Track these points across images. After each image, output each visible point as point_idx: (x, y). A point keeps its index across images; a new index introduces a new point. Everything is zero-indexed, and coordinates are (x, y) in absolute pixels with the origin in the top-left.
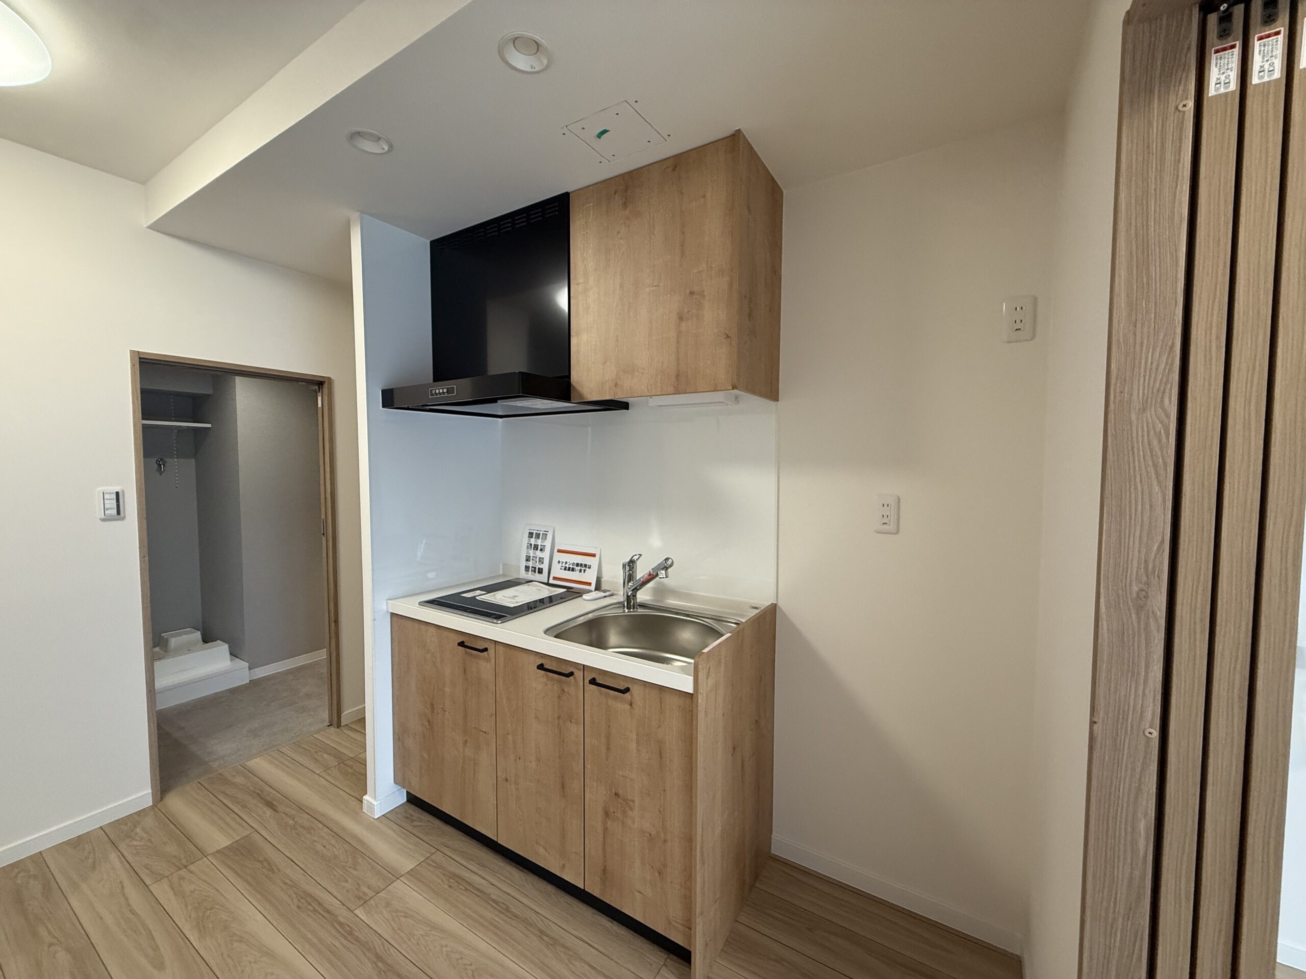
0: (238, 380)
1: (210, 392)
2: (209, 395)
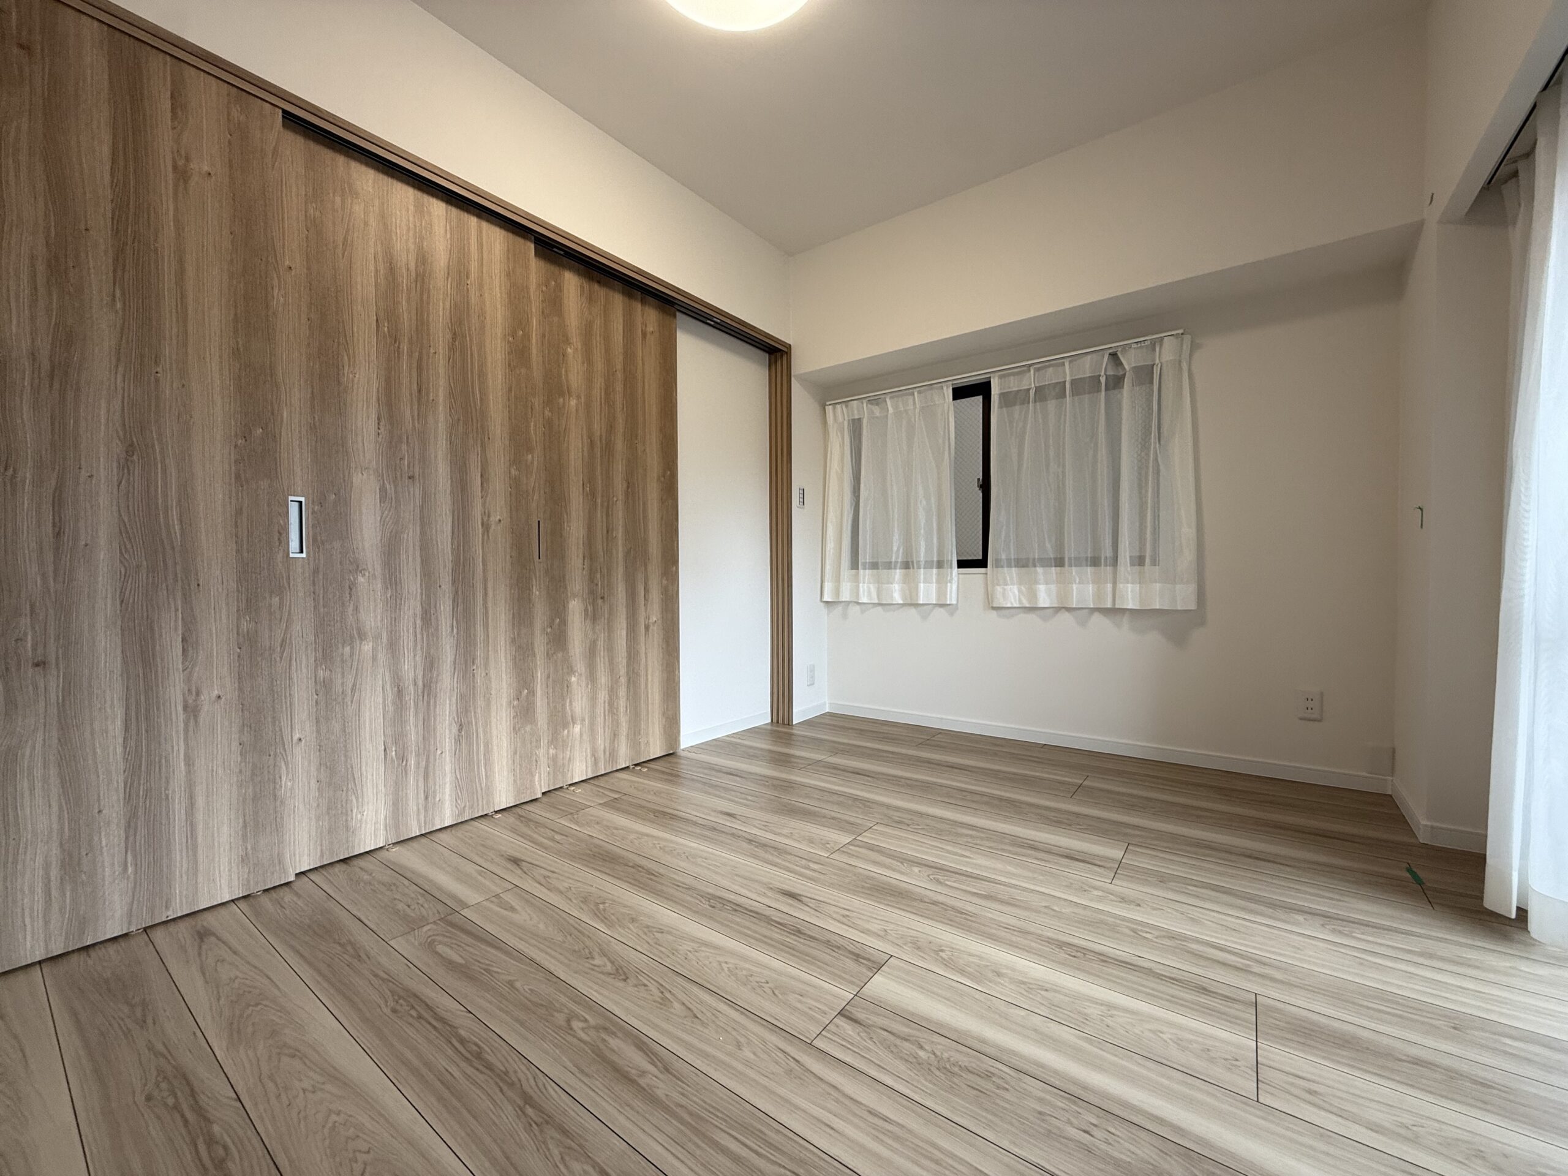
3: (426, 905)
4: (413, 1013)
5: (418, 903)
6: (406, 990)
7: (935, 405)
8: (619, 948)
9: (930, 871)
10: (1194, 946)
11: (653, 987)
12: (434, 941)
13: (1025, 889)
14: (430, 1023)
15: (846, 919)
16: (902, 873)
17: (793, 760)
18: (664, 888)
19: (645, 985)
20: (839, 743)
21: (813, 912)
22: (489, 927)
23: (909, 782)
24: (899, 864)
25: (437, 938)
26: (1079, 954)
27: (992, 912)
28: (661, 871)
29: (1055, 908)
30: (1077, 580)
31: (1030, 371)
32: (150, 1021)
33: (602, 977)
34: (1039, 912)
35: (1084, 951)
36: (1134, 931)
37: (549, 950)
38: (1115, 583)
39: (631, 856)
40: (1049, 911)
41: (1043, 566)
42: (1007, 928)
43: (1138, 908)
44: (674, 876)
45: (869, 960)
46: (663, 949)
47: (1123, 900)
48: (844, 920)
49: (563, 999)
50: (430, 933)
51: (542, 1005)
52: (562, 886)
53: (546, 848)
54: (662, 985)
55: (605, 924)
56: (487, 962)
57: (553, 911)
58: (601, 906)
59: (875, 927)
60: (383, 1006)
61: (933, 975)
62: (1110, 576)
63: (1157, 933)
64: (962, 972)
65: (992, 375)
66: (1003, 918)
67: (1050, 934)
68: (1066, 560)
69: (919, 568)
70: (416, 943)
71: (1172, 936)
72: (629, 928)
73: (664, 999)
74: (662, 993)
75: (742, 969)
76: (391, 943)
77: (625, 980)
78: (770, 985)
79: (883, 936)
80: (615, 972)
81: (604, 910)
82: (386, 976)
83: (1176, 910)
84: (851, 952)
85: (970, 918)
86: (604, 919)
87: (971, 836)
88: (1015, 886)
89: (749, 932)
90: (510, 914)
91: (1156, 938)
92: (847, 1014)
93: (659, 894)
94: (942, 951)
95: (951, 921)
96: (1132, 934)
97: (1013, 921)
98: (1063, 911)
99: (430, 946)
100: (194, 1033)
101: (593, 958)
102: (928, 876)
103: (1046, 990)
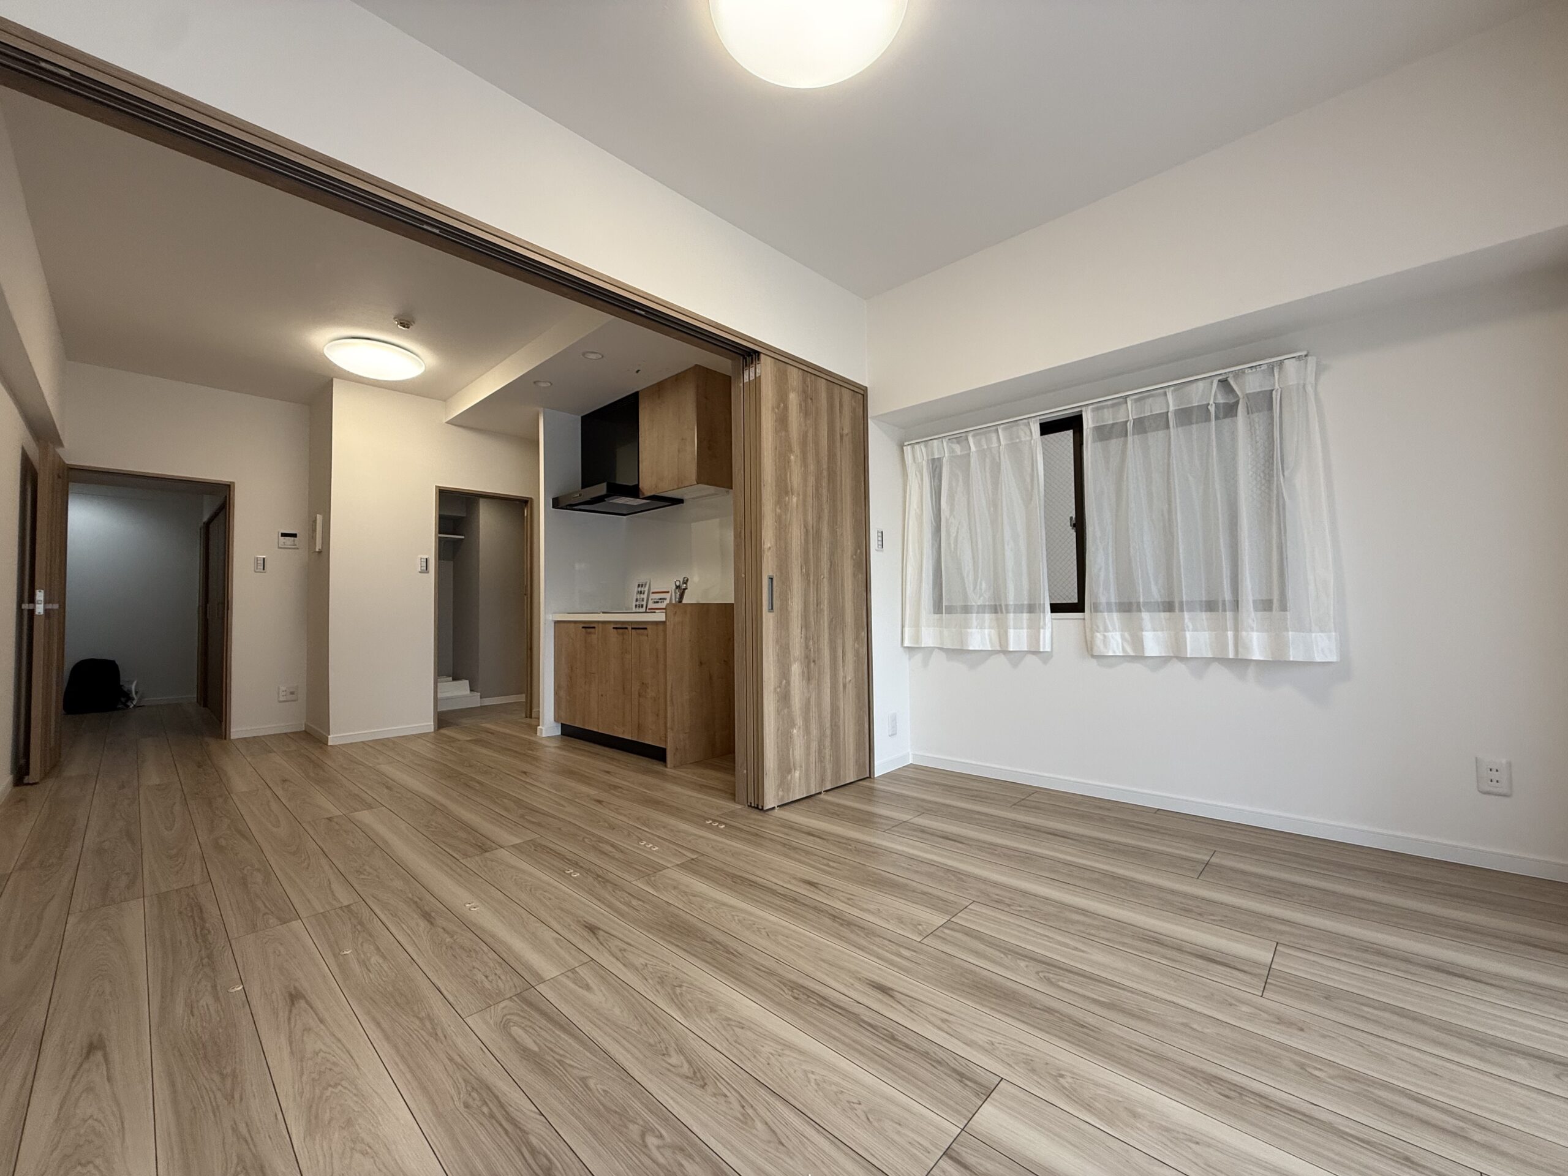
0: (482, 502)
1: (464, 515)
2: (463, 518)
3: (503, 977)
4: (485, 1110)
5: (496, 974)
6: (480, 1080)
7: (1021, 442)
8: (696, 1044)
9: (1041, 967)
10: (1383, 1094)
11: (733, 1098)
12: (509, 1021)
13: (1156, 999)
14: (501, 1125)
15: (945, 1024)
16: (1007, 968)
17: (876, 820)
18: (743, 971)
19: (726, 1096)
20: (924, 800)
21: (907, 1012)
22: (565, 1009)
23: (1006, 851)
24: (1002, 955)
25: (512, 1017)
26: (1232, 1094)
27: (1116, 1027)
28: (741, 949)
29: (1195, 1026)
30: (1191, 627)
31: (1126, 403)
32: (237, 1096)
33: (678, 1080)
34: (1176, 1031)
35: (1241, 1091)
36: (1302, 1066)
37: (624, 1042)
38: (1236, 630)
39: (710, 929)
40: (1188, 1031)
41: (1148, 611)
42: (1140, 1050)
43: (1300, 1033)
44: (755, 957)
45: (975, 1082)
46: (743, 1050)
47: (1281, 1020)
48: (944, 1026)
49: (637, 1105)
50: (506, 1011)
51: (616, 1112)
52: (639, 961)
53: (621, 914)
54: (742, 1096)
55: (683, 1013)
56: (561, 1052)
57: (628, 991)
58: (678, 990)
59: (980, 1037)
60: (456, 1098)
61: (1051, 1109)
62: (1230, 624)
63: (1331, 1072)
64: (1089, 1108)
65: (1084, 409)
66: (1133, 1037)
67: (1192, 1062)
68: (1177, 605)
69: (1007, 612)
70: (492, 1022)
71: (1352, 1077)
72: (707, 1020)
73: (745, 1115)
74: (743, 1107)
75: (831, 1083)
76: (468, 1020)
77: (703, 1087)
78: (862, 1107)
79: (989, 1050)
80: (691, 1074)
81: (681, 994)
82: (459, 1060)
83: (1351, 1040)
84: (955, 1071)
85: (1091, 1033)
86: (681, 1007)
87: (1083, 924)
88: (1145, 994)
89: (837, 1035)
90: (585, 993)
91: (1330, 1077)
92: (954, 1154)
93: (738, 978)
94: (1062, 1076)
95: (1069, 1035)
96: (1298, 1069)
97: (1144, 1041)
98: (1206, 1031)
99: (504, 1026)
100: (276, 1116)
101: (670, 1056)
102: (1037, 973)
103: (1197, 1143)
